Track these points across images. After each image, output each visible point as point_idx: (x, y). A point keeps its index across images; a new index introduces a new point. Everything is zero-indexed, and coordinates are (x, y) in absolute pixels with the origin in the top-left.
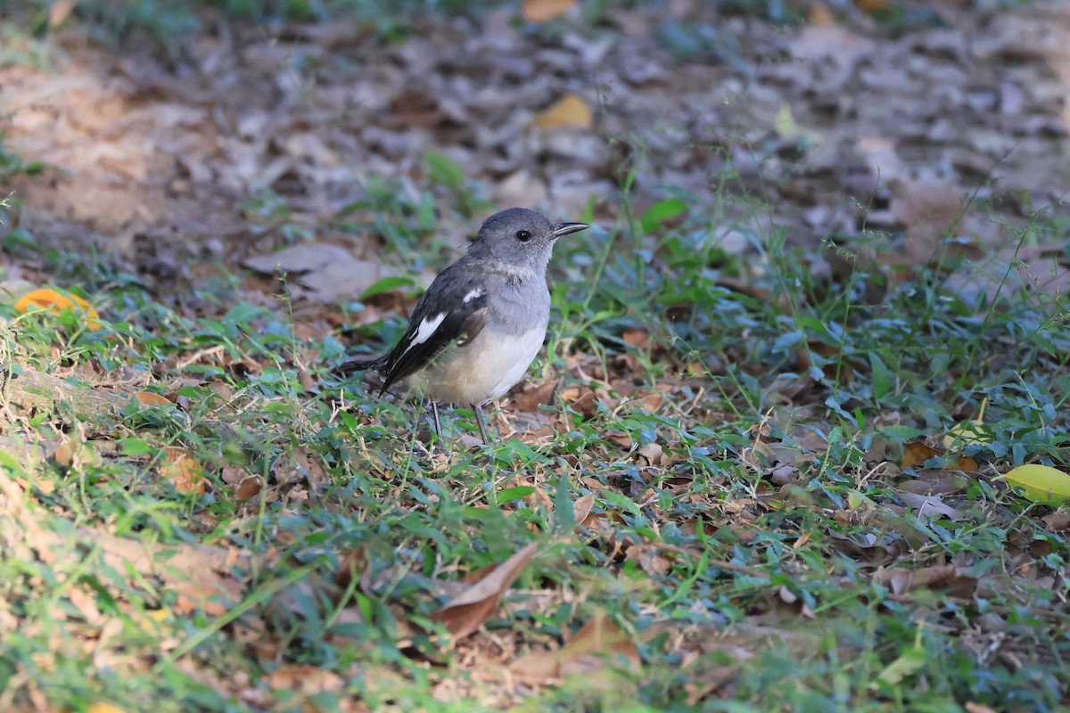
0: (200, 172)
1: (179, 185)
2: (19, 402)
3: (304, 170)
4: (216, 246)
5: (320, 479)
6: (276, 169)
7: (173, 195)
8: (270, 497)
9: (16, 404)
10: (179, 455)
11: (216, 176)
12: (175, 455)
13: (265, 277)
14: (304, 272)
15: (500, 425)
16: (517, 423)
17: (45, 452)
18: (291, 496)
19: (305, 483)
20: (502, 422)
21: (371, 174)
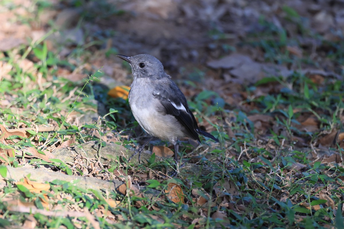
0: (189, 12)
1: (181, 20)
2: (105, 157)
3: (234, 10)
4: (195, 53)
5: (235, 192)
6: (221, 11)
7: (178, 24)
8: (213, 205)
9: (103, 158)
10: (173, 186)
11: (197, 14)
12: (172, 186)
13: (215, 70)
14: (232, 69)
15: (313, 154)
16: (320, 152)
17: (115, 186)
18: (222, 206)
19: (228, 197)
20: (314, 153)
21: (262, 12)
